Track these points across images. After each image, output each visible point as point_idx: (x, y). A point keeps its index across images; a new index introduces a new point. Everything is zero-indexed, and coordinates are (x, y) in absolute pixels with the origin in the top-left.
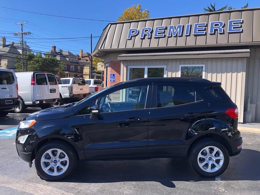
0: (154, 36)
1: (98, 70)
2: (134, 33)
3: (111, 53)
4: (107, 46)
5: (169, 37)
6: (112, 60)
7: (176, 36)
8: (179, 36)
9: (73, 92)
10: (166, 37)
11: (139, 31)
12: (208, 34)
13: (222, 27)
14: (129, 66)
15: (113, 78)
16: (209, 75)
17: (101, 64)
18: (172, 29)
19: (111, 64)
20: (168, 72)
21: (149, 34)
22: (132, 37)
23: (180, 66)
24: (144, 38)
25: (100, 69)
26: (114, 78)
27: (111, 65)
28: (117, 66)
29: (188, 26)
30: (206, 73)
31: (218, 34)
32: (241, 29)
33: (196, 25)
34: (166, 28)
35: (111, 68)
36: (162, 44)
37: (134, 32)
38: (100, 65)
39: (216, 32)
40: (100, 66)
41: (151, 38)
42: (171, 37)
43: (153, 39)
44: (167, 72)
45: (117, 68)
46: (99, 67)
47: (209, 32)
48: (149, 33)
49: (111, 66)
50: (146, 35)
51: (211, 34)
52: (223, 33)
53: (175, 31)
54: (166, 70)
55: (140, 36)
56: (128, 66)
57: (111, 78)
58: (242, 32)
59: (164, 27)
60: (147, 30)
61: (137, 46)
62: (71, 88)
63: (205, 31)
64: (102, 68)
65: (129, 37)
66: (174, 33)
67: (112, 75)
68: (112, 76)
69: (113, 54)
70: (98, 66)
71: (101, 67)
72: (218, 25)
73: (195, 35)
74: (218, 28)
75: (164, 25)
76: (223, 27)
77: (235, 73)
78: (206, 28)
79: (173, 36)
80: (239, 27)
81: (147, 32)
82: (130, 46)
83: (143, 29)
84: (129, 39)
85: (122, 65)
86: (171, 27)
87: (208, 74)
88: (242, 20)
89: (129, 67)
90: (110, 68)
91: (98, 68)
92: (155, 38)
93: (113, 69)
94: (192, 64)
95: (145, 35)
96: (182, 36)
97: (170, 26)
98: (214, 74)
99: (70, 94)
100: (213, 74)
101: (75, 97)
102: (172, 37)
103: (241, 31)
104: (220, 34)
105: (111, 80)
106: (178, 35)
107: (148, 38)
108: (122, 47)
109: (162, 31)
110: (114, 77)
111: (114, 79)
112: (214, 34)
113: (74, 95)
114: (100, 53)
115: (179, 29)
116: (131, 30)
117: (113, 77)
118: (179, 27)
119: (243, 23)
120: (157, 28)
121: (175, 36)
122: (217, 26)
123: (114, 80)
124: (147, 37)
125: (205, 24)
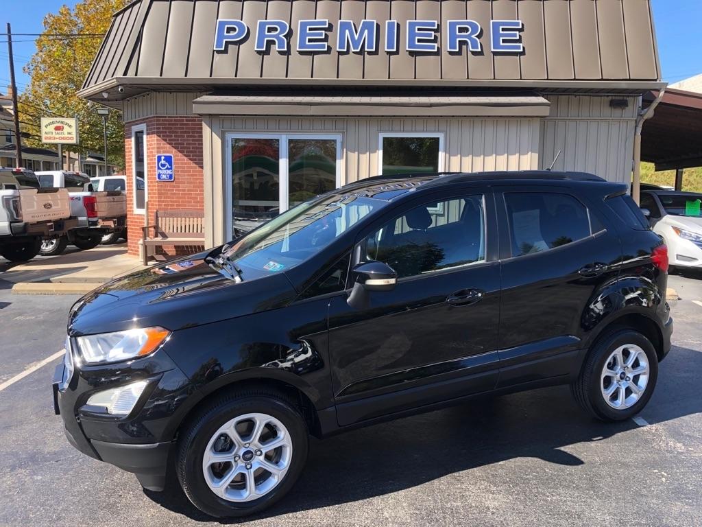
0: (296, 46)
1: (44, 141)
2: (232, 34)
3: (155, 90)
4: (147, 70)
5: (340, 53)
6: (161, 111)
7: (361, 52)
8: (369, 53)
9: (21, 216)
10: (334, 53)
11: (248, 28)
12: (444, 53)
13: (476, 36)
14: (230, 131)
15: (167, 169)
16: (455, 160)
17: (53, 123)
18: (347, 32)
19: (157, 125)
20: (349, 153)
21: (281, 41)
22: (230, 46)
23: (382, 136)
24: (267, 52)
25: (50, 138)
26: (171, 169)
27: (157, 128)
28: (177, 132)
29: (390, 25)
30: (447, 155)
31: (469, 53)
32: (521, 45)
33: (412, 25)
34: (330, 28)
35: (159, 136)
36: (324, 71)
37: (234, 29)
38: (49, 124)
39: (464, 47)
40: (51, 128)
41: (288, 53)
42: (347, 52)
43: (294, 56)
44: (346, 153)
45: (180, 136)
46: (46, 133)
47: (447, 47)
48: (281, 36)
49: (157, 132)
50: (274, 42)
51: (451, 53)
52: (481, 53)
53: (356, 37)
54: (342, 148)
55: (253, 45)
56: (227, 131)
57: (159, 168)
58: (523, 53)
59: (324, 23)
60: (275, 29)
61: (249, 73)
62: (15, 202)
63: (436, 43)
64: (58, 136)
65: (219, 45)
66: (356, 44)
67: (163, 158)
68: (163, 162)
69: (162, 94)
70: (44, 129)
71: (54, 131)
72: (467, 30)
73: (411, 53)
74: (469, 37)
75: (322, 19)
76: (479, 37)
77: (514, 156)
78: (438, 34)
79: (352, 49)
80: (516, 41)
81: (273, 33)
82: (224, 71)
83: (262, 25)
84: (219, 52)
85: (206, 130)
86: (345, 26)
87: (451, 157)
88: (520, 22)
89: (230, 136)
90: (155, 137)
91: (44, 136)
92: (301, 53)
93: (165, 140)
94: (400, 131)
95: (270, 43)
96: (376, 53)
97: (339, 21)
98: (467, 158)
99: (11, 223)
100: (463, 158)
101: (32, 230)
102: (350, 52)
103: (521, 50)
104: (474, 53)
105: (159, 175)
106: (366, 49)
107: (280, 53)
108: (199, 73)
109: (321, 35)
110: (171, 165)
111: (169, 172)
112: (459, 53)
113: (26, 224)
114: (122, 90)
115: (366, 32)
116: (222, 24)
117: (168, 165)
118: (367, 26)
119: (523, 31)
120: (303, 25)
121: (359, 50)
122: (464, 32)
123: (171, 177)
124: (275, 48)
125: (433, 24)
